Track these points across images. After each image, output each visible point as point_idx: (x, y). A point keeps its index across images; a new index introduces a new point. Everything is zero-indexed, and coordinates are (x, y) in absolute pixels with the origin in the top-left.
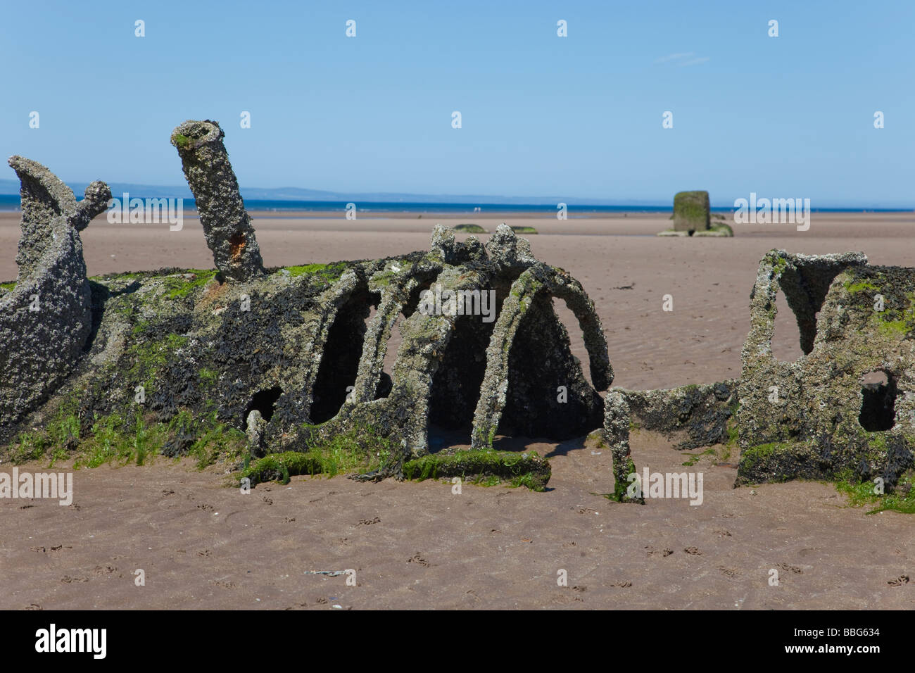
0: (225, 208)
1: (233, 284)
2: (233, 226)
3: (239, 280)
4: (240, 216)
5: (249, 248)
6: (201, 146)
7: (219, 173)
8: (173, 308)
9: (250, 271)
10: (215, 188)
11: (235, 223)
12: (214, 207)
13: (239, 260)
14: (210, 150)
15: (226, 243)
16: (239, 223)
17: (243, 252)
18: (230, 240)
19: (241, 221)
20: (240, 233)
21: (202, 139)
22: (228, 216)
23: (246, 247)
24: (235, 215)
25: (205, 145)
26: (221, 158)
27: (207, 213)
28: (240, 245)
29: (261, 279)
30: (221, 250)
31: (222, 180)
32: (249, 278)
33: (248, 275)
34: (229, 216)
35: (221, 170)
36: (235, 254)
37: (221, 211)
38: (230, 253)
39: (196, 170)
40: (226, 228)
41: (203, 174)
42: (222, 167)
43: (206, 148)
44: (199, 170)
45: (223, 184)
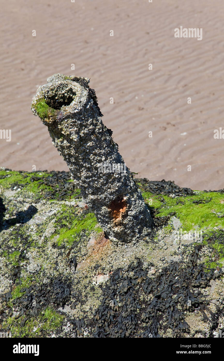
0: (100, 178)
1: (117, 245)
2: (111, 194)
3: (122, 242)
4: (119, 181)
5: (132, 211)
6: (64, 119)
7: (90, 144)
8: (56, 263)
9: (134, 232)
10: (85, 160)
11: (113, 190)
12: (87, 177)
13: (120, 224)
14: (75, 122)
15: (104, 209)
16: (117, 191)
17: (125, 216)
18: (108, 207)
19: (120, 188)
20: (120, 198)
21: (65, 111)
22: (103, 184)
23: (127, 211)
24: (112, 183)
25: (68, 117)
26: (91, 127)
27: (80, 181)
28: (121, 210)
29: (147, 238)
30: (100, 214)
31: (93, 150)
32: (134, 239)
33: (133, 236)
34: (106, 184)
35: (91, 140)
36: (116, 218)
37: (95, 180)
38: (110, 218)
39: (62, 142)
40: (103, 196)
41: (70, 147)
42: (92, 137)
43: (70, 121)
44: (65, 142)
45: (95, 154)
